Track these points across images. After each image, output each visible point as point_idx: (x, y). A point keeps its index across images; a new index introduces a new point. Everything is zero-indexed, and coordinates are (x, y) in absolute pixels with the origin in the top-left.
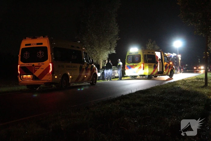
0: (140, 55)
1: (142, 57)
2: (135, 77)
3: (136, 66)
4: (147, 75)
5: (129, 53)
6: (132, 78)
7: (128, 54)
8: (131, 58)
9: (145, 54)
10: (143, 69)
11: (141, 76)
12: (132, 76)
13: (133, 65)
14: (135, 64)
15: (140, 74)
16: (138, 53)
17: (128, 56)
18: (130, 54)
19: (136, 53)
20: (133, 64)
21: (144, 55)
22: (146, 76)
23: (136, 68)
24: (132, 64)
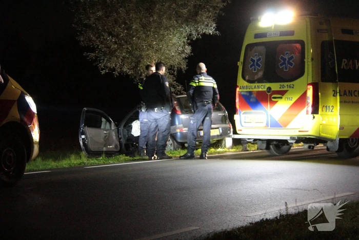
0: (302, 43)
1: (310, 51)
2: (285, 147)
3: (282, 93)
4: (332, 140)
5: (257, 32)
6: (268, 148)
7: (249, 39)
8: (263, 58)
9: (326, 37)
10: (315, 111)
11: (299, 140)
12: (269, 142)
13: (269, 88)
14: (275, 86)
15: (296, 134)
16: (292, 33)
17: (250, 46)
18: (257, 36)
19: (283, 33)
20: (268, 85)
21: (323, 43)
22: (329, 144)
23: (282, 106)
24: (263, 87)
